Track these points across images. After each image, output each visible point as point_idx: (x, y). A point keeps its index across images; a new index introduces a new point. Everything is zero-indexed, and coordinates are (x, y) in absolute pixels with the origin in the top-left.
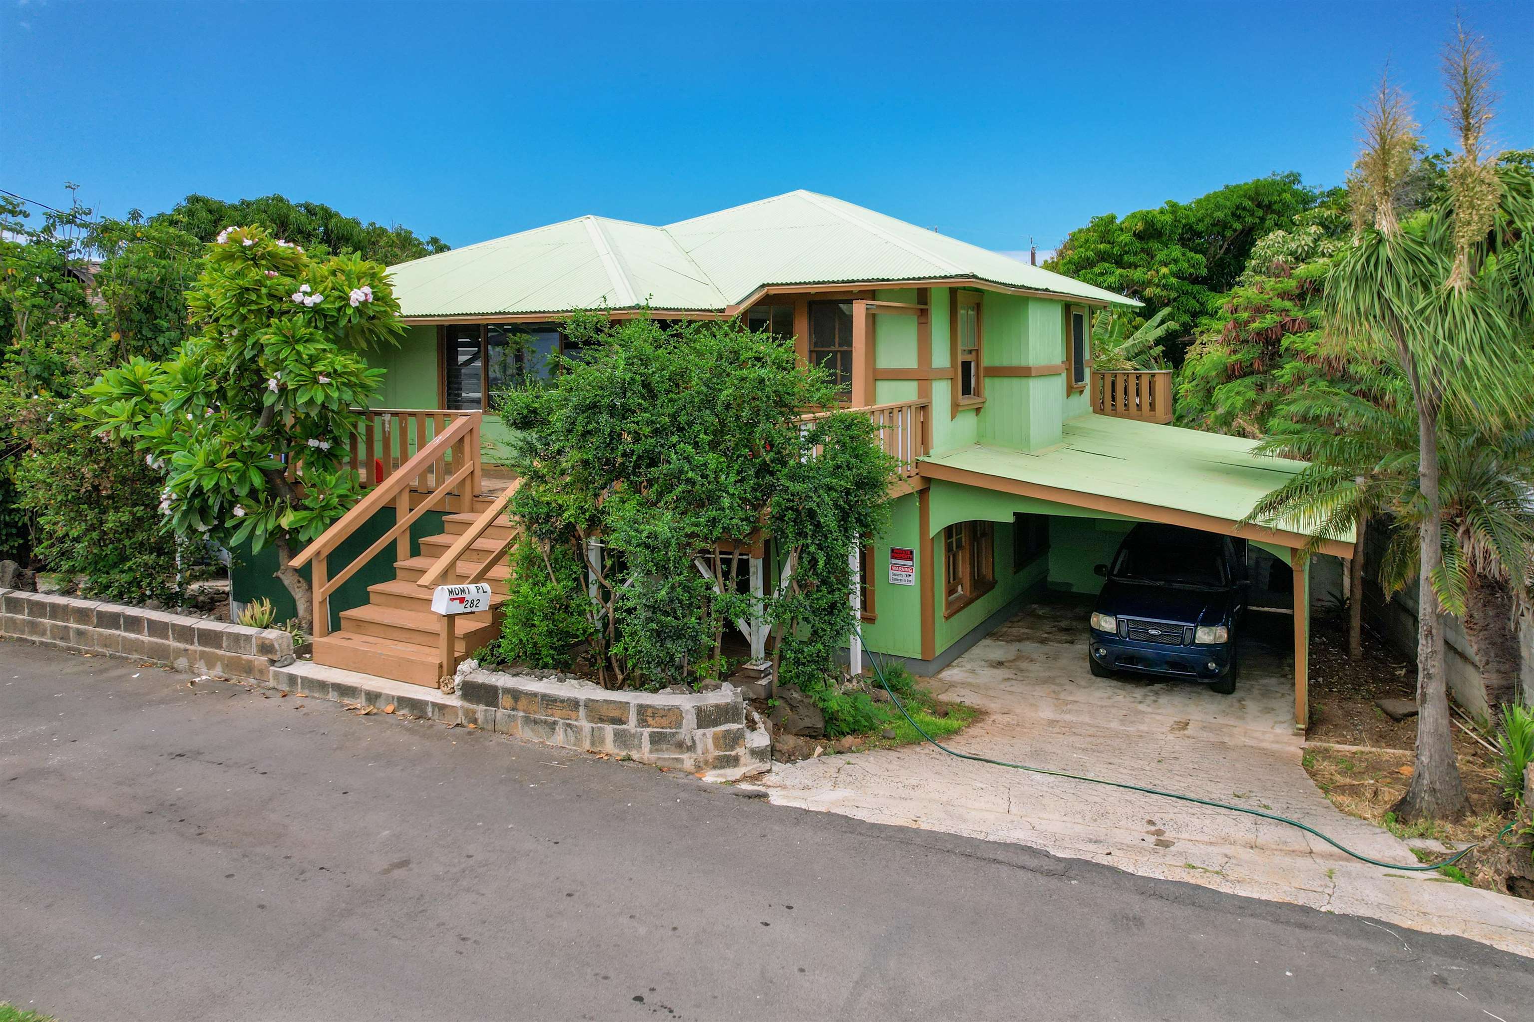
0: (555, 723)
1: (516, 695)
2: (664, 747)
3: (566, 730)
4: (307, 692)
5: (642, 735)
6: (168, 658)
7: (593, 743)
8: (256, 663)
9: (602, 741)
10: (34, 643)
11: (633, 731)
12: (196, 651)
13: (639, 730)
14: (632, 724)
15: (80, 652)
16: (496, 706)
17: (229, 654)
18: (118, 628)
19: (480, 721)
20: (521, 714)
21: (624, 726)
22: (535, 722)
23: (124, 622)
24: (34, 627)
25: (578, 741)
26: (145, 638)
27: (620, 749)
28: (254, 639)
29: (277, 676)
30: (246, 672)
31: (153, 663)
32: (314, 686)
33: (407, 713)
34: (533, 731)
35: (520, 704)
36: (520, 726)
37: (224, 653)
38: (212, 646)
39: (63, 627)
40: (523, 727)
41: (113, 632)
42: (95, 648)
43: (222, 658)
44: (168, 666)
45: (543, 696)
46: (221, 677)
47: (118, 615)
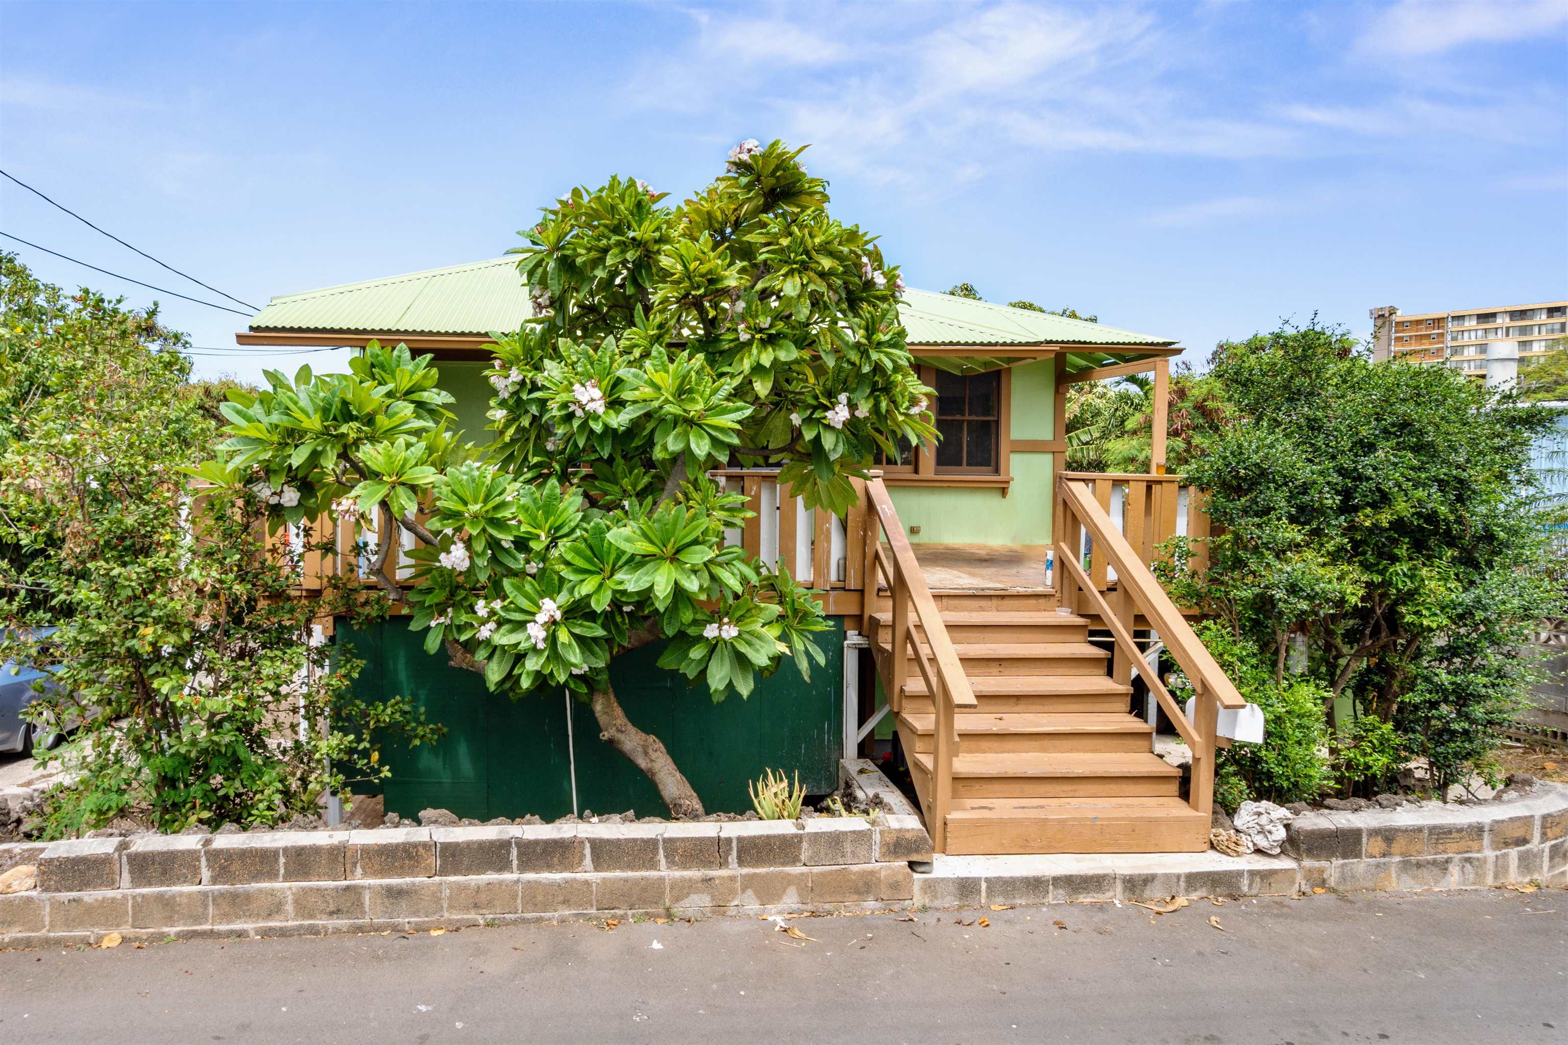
0: (1448, 861)
1: (1388, 835)
2: (1557, 860)
3: (1463, 866)
4: (1000, 900)
5: (1543, 850)
6: (657, 900)
8: (883, 873)
9: (1506, 869)
10: (240, 934)
11: (1536, 848)
12: (732, 879)
13: (1541, 845)
14: (1535, 841)
16: (1358, 855)
17: (816, 869)
18: (504, 866)
19: (1332, 882)
20: (1397, 859)
21: (1528, 846)
22: (1419, 865)
23: (519, 857)
24: (237, 903)
25: (1480, 877)
26: (587, 874)
27: (1525, 874)
28: (877, 837)
29: (930, 887)
30: (858, 892)
31: (614, 917)
32: (1014, 889)
33: (1204, 894)
34: (1413, 878)
35: (1396, 847)
36: (1394, 875)
37: (804, 869)
38: (771, 863)
39: (336, 889)
40: (1398, 877)
41: (491, 877)
42: (446, 915)
43: (796, 879)
44: (659, 916)
45: (1432, 830)
46: (798, 912)
47: (503, 845)
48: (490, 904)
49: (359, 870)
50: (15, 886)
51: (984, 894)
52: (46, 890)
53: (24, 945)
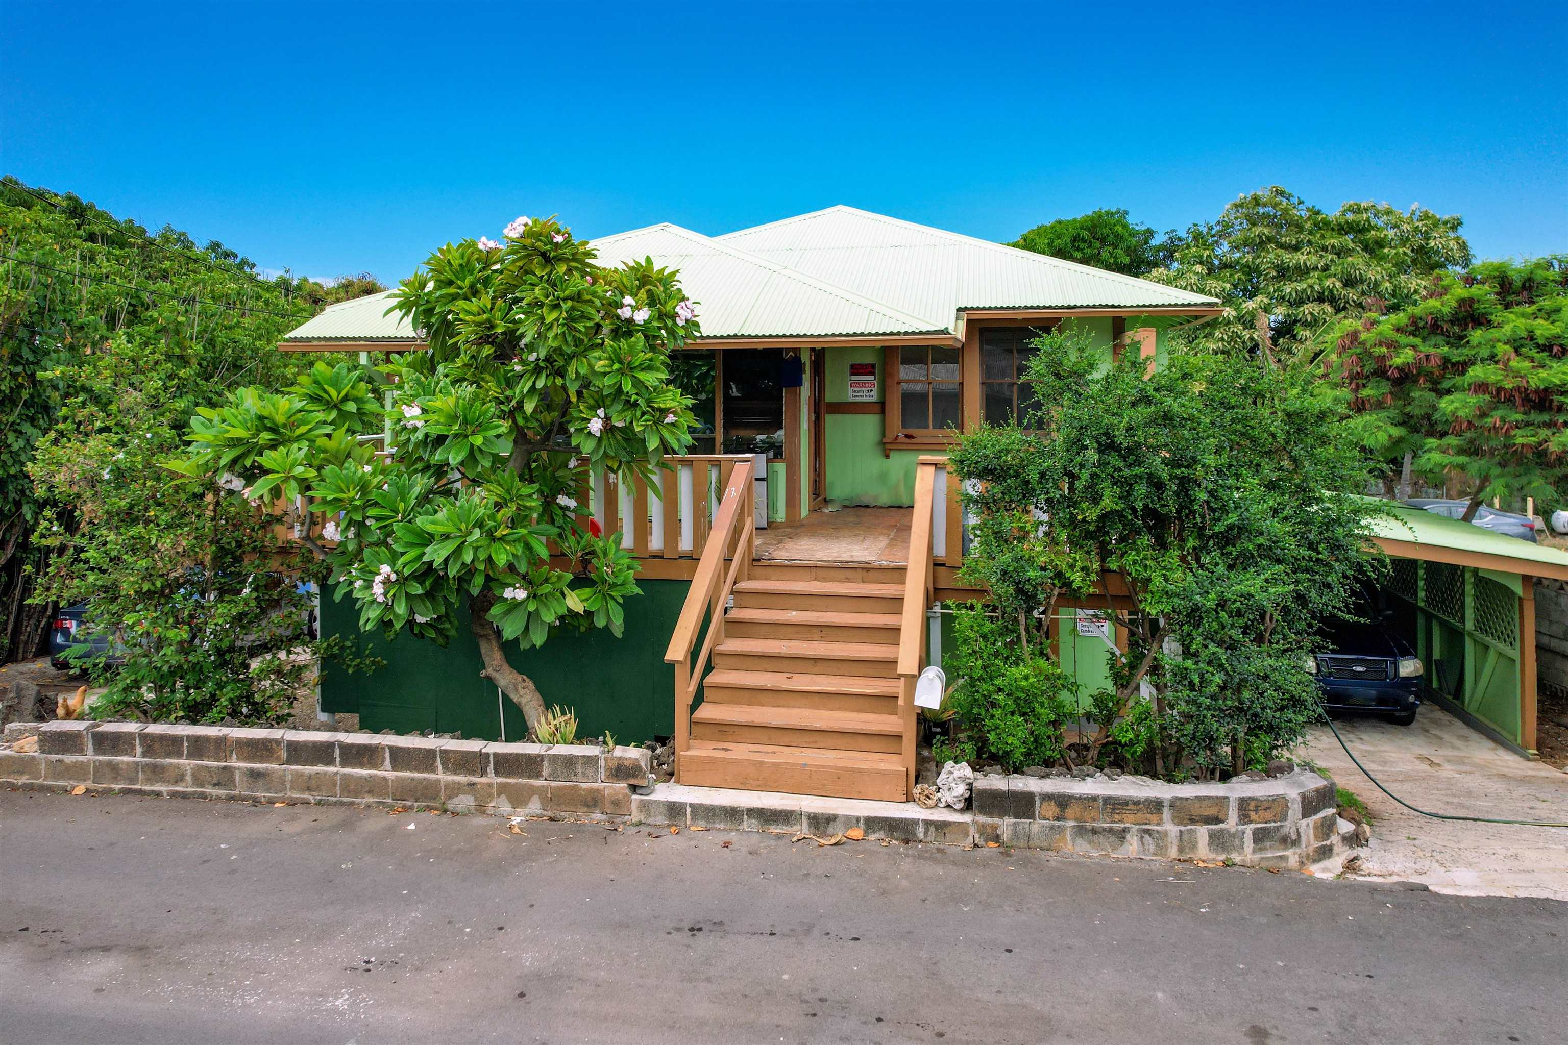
0: (1125, 830)
1: (1062, 801)
2: (1268, 844)
3: (1142, 838)
4: (702, 824)
5: (1244, 833)
6: (435, 798)
7: (1181, 850)
8: (607, 792)
9: (1194, 846)
10: (158, 794)
11: (1233, 830)
12: (490, 785)
13: (1240, 827)
14: (1232, 822)
15: (256, 801)
16: (1032, 816)
17: (553, 784)
18: (330, 761)
19: (1005, 838)
20: (1072, 823)
21: (1221, 826)
22: (1094, 831)
23: (341, 755)
24: (156, 773)
25: (1161, 849)
26: (387, 772)
27: (1217, 853)
28: (602, 763)
29: (645, 807)
30: (588, 806)
31: (404, 807)
32: (714, 815)
33: (883, 836)
34: (1090, 843)
35: (1069, 812)
36: (1069, 839)
37: (545, 783)
38: (521, 776)
39: (218, 768)
40: (1073, 840)
41: (321, 768)
42: (289, 794)
43: (541, 791)
44: (436, 809)
45: (1107, 800)
46: (539, 816)
47: (330, 746)
48: (318, 788)
49: (234, 756)
50: (26, 749)
51: (688, 817)
52: (43, 752)
53: (30, 788)
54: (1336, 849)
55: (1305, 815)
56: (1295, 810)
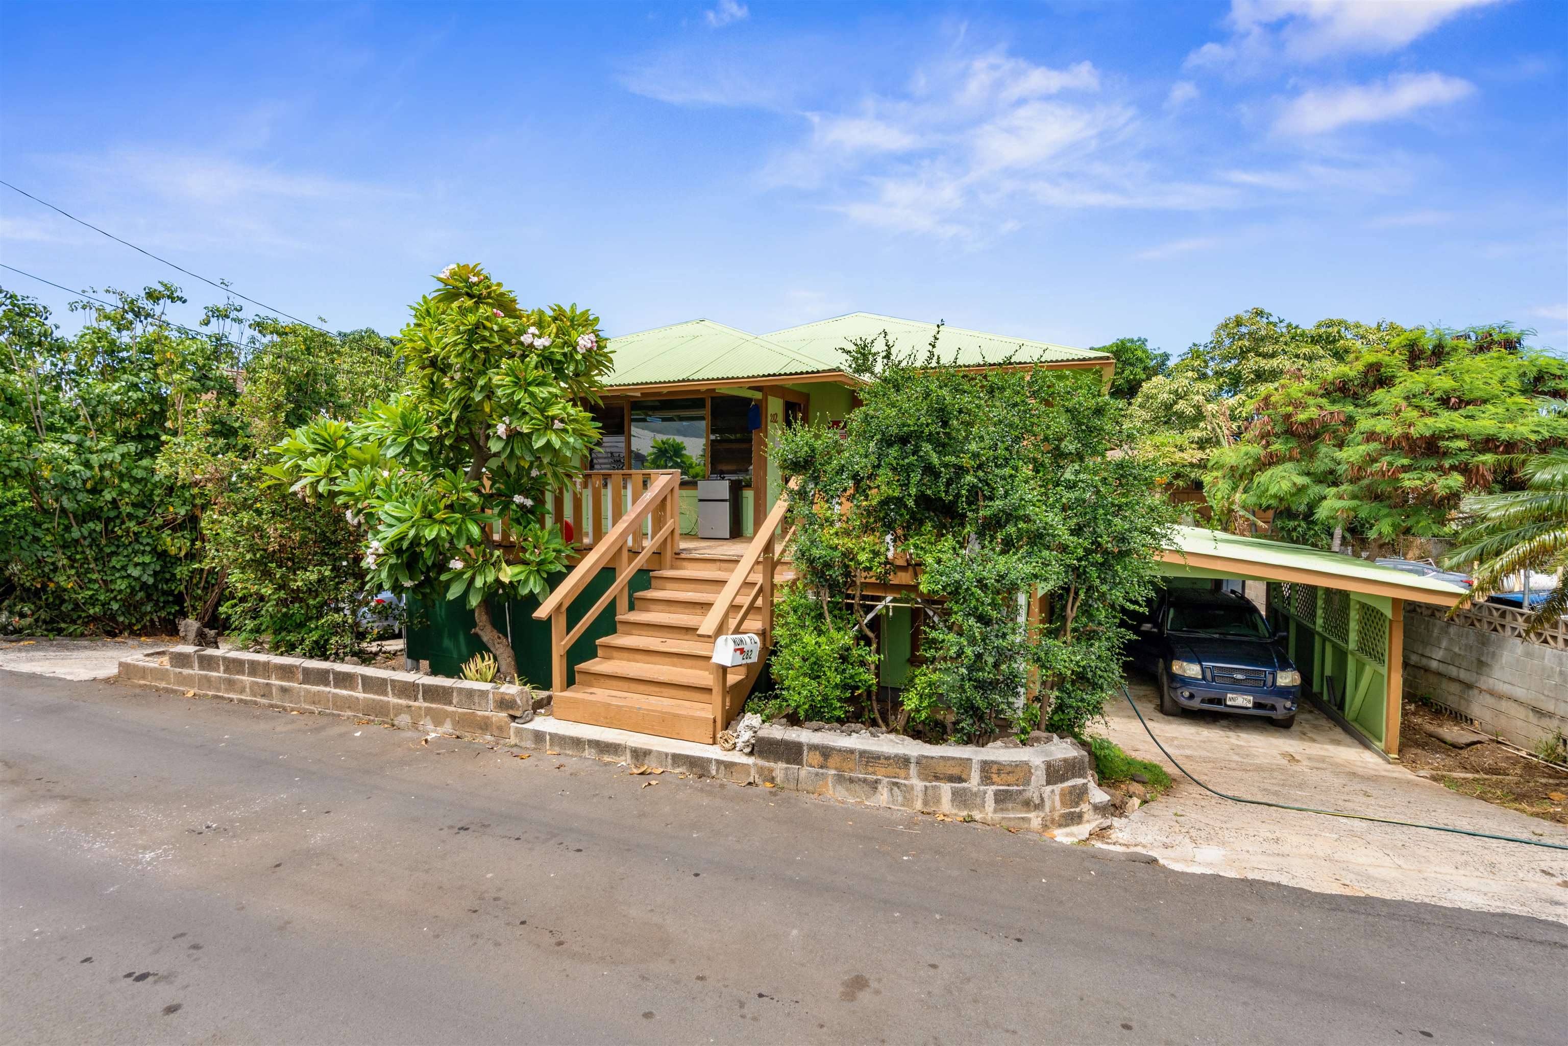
0: (877, 782)
1: (826, 752)
2: (1010, 806)
3: (891, 789)
4: (557, 750)
5: (985, 793)
6: (387, 715)
7: (925, 803)
8: (494, 719)
9: (938, 801)
10: (231, 700)
11: (975, 789)
12: (420, 708)
13: (982, 788)
14: (974, 781)
15: (285, 709)
16: (800, 763)
17: (460, 710)
18: (327, 684)
19: (778, 780)
20: (833, 772)
21: (964, 785)
22: (851, 780)
23: (334, 679)
24: (231, 684)
25: (908, 801)
26: (359, 694)
27: (959, 810)
28: (491, 696)
29: (520, 733)
30: (481, 728)
31: (369, 721)
32: (567, 743)
33: (685, 771)
34: (847, 790)
35: (831, 762)
36: (830, 785)
37: (455, 709)
38: (439, 702)
39: (264, 684)
40: (834, 787)
41: (322, 688)
42: (302, 705)
43: (451, 715)
44: (388, 723)
45: (863, 753)
46: (451, 735)
47: (327, 672)
48: (319, 703)
49: (273, 677)
50: (164, 664)
51: (548, 743)
52: (172, 667)
53: (167, 690)
54: (1086, 817)
55: (1049, 783)
56: (1039, 776)
